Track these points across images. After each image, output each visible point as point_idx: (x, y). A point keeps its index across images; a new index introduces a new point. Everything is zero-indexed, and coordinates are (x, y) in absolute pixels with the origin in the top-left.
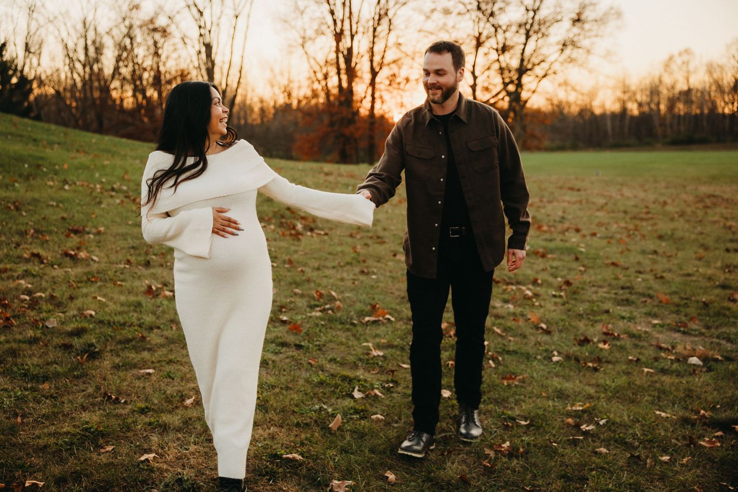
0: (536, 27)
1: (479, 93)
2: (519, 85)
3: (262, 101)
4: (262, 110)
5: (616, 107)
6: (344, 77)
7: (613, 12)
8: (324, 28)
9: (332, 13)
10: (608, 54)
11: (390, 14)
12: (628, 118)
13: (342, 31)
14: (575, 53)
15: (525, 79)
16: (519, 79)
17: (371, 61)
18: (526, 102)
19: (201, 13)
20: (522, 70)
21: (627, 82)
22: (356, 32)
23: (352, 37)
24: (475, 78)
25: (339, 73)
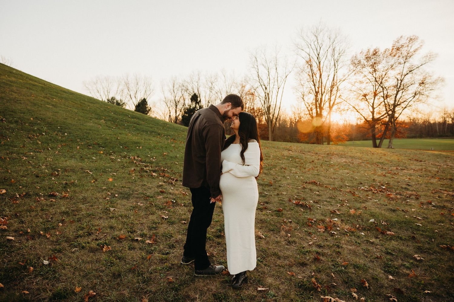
0: (402, 87)
1: (375, 115)
2: (394, 112)
3: (291, 119)
4: (291, 122)
5: (441, 120)
6: (318, 109)
7: (440, 79)
8: (311, 91)
9: (315, 85)
10: (437, 97)
11: (338, 84)
12: (447, 124)
13: (318, 92)
14: (421, 97)
15: (397, 109)
16: (394, 108)
17: (330, 103)
18: (397, 118)
19: (266, 88)
20: (395, 106)
21: (446, 110)
22: (324, 92)
23: (322, 95)
24: (373, 108)
25: (316, 108)
